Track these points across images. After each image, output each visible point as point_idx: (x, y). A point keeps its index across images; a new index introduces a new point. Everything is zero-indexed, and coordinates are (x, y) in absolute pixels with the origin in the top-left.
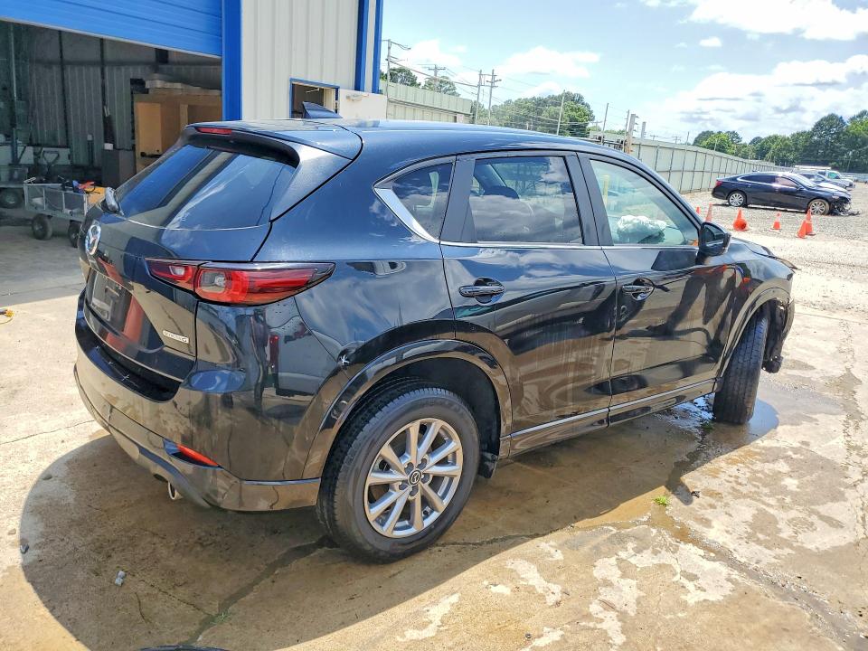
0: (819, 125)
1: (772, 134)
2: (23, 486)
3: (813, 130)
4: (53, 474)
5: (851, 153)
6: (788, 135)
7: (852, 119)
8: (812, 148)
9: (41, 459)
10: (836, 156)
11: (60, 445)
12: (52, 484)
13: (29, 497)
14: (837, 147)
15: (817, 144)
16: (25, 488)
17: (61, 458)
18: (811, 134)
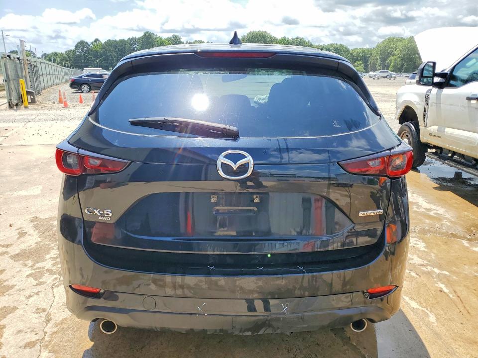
0: (77, 46)
1: (53, 52)
3: (75, 49)
5: (98, 61)
6: (63, 52)
7: (92, 43)
8: (78, 59)
10: (91, 63)
14: (90, 58)
15: (79, 56)
18: (74, 52)
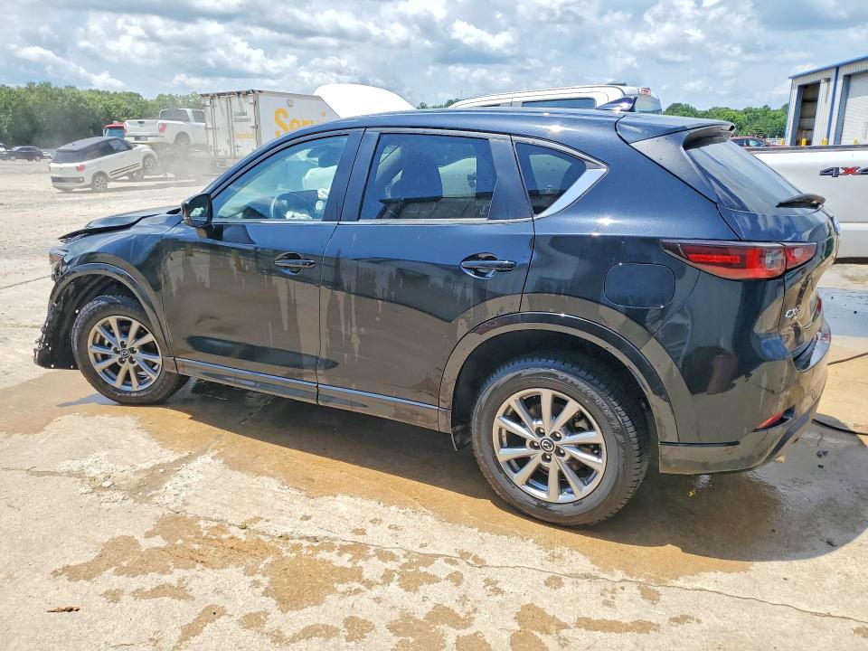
2: (862, 548)
4: (824, 545)
9: (828, 571)
11: (791, 577)
12: (831, 533)
13: (859, 534)
16: (861, 545)
17: (802, 558)
